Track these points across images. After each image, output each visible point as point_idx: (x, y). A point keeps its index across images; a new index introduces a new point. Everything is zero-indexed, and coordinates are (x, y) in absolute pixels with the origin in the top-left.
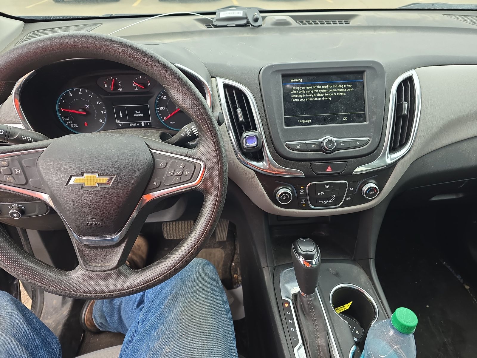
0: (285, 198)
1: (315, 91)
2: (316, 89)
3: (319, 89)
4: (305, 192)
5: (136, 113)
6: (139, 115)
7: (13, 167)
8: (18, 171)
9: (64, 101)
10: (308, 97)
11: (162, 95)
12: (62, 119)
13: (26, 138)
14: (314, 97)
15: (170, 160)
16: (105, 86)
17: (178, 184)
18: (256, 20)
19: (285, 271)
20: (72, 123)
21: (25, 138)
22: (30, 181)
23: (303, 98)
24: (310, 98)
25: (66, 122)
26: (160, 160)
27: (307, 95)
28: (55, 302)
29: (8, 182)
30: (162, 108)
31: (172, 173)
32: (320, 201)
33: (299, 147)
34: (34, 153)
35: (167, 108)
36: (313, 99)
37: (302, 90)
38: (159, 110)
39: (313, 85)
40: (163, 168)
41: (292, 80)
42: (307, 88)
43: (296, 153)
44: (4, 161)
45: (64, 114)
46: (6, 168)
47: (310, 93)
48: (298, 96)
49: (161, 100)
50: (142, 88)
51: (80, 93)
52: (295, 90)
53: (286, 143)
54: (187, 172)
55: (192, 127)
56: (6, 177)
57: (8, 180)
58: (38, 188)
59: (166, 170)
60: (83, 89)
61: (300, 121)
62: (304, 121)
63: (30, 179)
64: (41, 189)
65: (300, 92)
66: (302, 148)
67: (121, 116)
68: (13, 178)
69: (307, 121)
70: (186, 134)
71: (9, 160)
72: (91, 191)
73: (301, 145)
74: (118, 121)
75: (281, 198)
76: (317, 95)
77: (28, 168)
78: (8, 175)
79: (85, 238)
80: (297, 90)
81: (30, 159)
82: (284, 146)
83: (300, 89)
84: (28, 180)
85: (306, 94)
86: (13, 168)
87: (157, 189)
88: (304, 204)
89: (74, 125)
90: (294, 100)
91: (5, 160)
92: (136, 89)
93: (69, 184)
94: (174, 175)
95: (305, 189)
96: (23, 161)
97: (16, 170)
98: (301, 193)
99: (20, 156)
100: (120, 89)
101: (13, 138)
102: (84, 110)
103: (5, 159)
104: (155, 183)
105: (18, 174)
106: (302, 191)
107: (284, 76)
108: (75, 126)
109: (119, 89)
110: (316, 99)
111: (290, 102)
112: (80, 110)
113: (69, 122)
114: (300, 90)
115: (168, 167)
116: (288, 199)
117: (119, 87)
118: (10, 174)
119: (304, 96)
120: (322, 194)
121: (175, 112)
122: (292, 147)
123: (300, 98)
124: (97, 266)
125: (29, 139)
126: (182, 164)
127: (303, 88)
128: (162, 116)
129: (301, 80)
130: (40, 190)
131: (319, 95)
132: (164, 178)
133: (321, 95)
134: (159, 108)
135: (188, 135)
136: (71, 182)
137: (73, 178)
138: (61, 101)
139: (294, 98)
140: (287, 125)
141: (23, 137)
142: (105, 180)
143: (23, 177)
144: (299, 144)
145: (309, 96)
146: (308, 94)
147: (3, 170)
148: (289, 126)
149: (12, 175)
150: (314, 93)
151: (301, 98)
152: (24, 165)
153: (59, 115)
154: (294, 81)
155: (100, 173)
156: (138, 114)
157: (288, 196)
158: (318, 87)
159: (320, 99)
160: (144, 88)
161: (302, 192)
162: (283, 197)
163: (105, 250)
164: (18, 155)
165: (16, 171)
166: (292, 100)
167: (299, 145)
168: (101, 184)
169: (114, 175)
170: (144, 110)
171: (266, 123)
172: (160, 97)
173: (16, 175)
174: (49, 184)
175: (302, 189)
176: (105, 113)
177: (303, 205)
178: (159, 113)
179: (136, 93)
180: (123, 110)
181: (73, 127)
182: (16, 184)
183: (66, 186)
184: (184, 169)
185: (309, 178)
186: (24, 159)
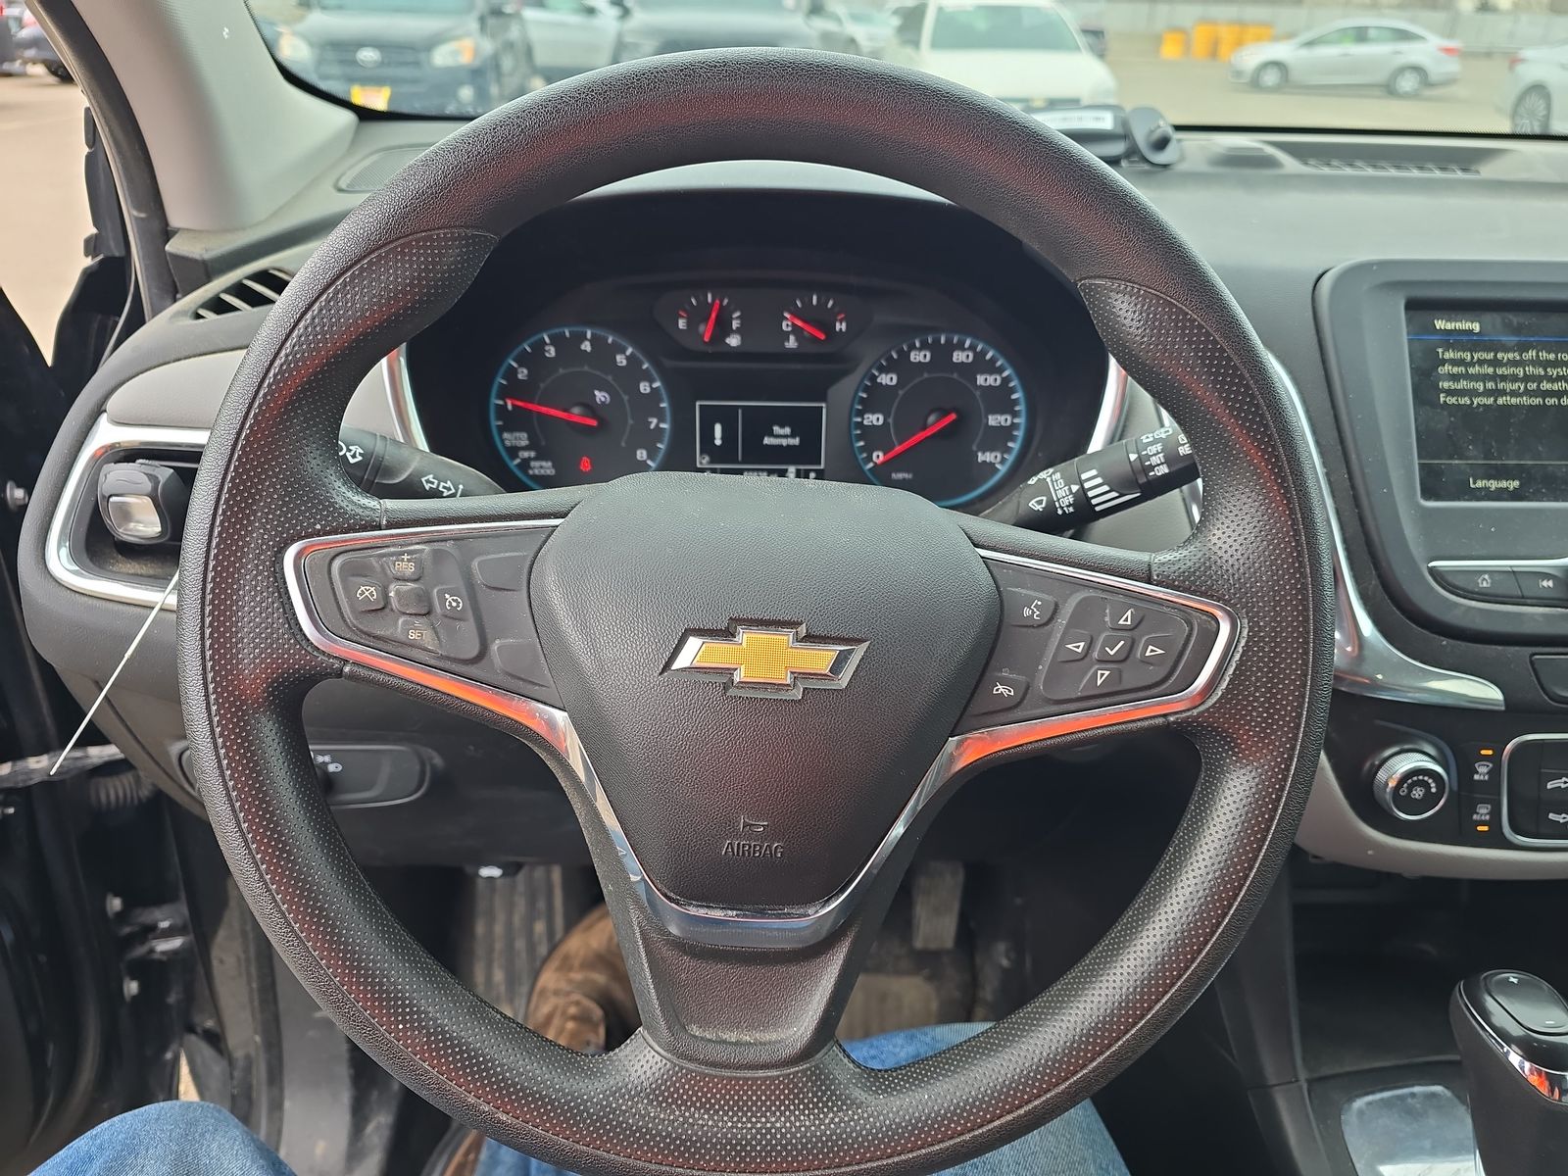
0: (1418, 793)
1: (1530, 370)
2: (1536, 363)
3: (1546, 364)
4: (1495, 773)
5: (771, 434)
6: (784, 442)
7: (435, 586)
8: (454, 604)
9: (523, 374)
10: (1503, 393)
11: (883, 370)
12: (502, 441)
13: (438, 485)
14: (1527, 393)
15: (1071, 594)
16: (682, 324)
17: (1108, 700)
18: (1162, 144)
19: (1359, 1103)
20: (536, 459)
21: (433, 483)
22: (495, 646)
23: (1487, 393)
24: (1514, 394)
25: (513, 451)
26: (1024, 591)
27: (1501, 386)
28: (320, 1148)
29: (412, 645)
30: (874, 419)
31: (1079, 650)
32: (1552, 816)
33: (1485, 583)
34: (516, 535)
35: (890, 420)
36: (1525, 400)
37: (1481, 362)
38: (860, 425)
39: (1523, 348)
40: (1039, 626)
41: (1440, 324)
42: (1500, 355)
43: (1474, 608)
44: (406, 557)
45: (512, 422)
46: (411, 585)
47: (1514, 378)
48: (1463, 384)
49: (875, 388)
50: (816, 340)
51: (586, 346)
52: (1454, 362)
53: (1431, 565)
54: (1150, 647)
55: (1084, 476)
56: (405, 623)
57: (413, 635)
58: (522, 679)
59: (1049, 635)
60: (600, 332)
61: (1474, 483)
62: (1493, 485)
63: (497, 642)
64: (536, 684)
65: (1471, 371)
66: (1500, 591)
67: (718, 442)
68: (434, 628)
69: (1504, 484)
70: (1051, 505)
71: (424, 556)
72: (762, 701)
73: (1497, 577)
74: (704, 461)
75: (1403, 792)
76: (1538, 386)
77: (494, 592)
78: (415, 615)
79: (694, 909)
80: (1460, 362)
81: (502, 555)
82: (1423, 577)
83: (1473, 358)
84: (489, 642)
85: (1494, 377)
86: (435, 591)
87: (1006, 712)
88: (1483, 823)
89: (541, 467)
90: (1452, 400)
91: (409, 553)
92: (792, 343)
93: (676, 666)
94: (1087, 660)
95: (1496, 759)
96: (475, 564)
97: (447, 596)
98: (1476, 777)
99: (465, 542)
100: (734, 341)
101: (397, 481)
102: (591, 408)
103: (412, 548)
104: (1001, 689)
105: (454, 616)
106: (1483, 770)
107: (1414, 306)
108: (545, 468)
109: (728, 341)
110: (1538, 401)
111: (1434, 404)
112: (576, 410)
113: (525, 454)
114: (1472, 364)
115: (1062, 621)
116: (1430, 800)
117: (729, 331)
118: (423, 612)
119: (1490, 385)
120: (1563, 786)
121: (921, 435)
122: (1459, 582)
123: (1473, 393)
124: (725, 1042)
125: (444, 487)
126: (1129, 613)
127: (1485, 356)
128: (869, 449)
129: (1476, 327)
130: (530, 686)
131: (1546, 386)
132: (1043, 668)
133: (1556, 387)
134: (863, 419)
135: (1062, 508)
136: (683, 661)
137: (693, 643)
138: (511, 373)
139: (1450, 392)
140: (1428, 493)
141: (428, 481)
142: (821, 658)
143: (468, 628)
144: (1485, 572)
145: (1509, 386)
146: (1504, 378)
147: (398, 592)
148: (1438, 498)
149: (432, 617)
150: (1527, 379)
151: (1479, 395)
152: (479, 578)
153: (495, 423)
154: (1450, 326)
155: (803, 630)
156: (781, 436)
157: (1433, 785)
158: (1544, 355)
159: (1551, 401)
160: (823, 337)
161: (1482, 772)
162: (1410, 788)
163: (761, 971)
164: (457, 539)
165: (447, 604)
166: (1442, 399)
167: (1486, 577)
168: (808, 676)
169: (860, 641)
170: (806, 425)
171: (1348, 483)
172: (873, 378)
173: (446, 616)
174: (587, 662)
175: (1486, 758)
176: (662, 426)
177: (1479, 828)
178: (859, 438)
179: (792, 355)
180: (727, 417)
181: (537, 472)
182: (442, 657)
183: (660, 674)
184: (1136, 633)
185: (1518, 713)
186: (480, 554)
